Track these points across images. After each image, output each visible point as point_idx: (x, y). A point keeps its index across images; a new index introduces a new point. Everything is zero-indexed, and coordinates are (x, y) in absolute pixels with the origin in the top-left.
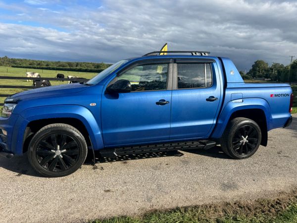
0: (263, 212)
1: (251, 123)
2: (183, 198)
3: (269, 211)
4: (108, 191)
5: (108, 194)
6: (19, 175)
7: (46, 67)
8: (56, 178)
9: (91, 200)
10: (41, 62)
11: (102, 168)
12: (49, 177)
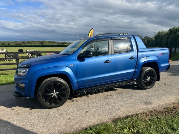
0: (169, 113)
1: (152, 70)
2: (128, 111)
3: (171, 112)
4: (87, 112)
5: (87, 113)
6: (30, 110)
7: (8, 45)
8: (54, 109)
9: (80, 117)
10: (4, 42)
11: (77, 101)
12: (50, 108)
